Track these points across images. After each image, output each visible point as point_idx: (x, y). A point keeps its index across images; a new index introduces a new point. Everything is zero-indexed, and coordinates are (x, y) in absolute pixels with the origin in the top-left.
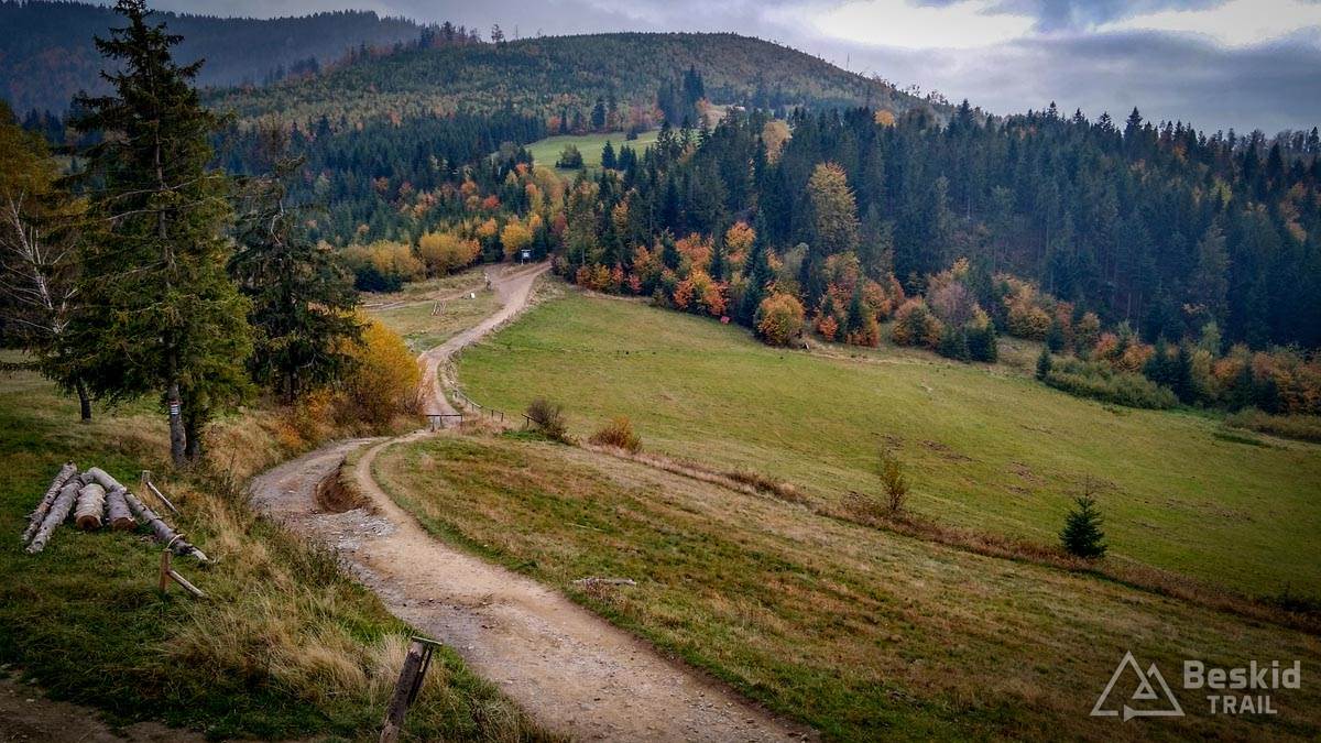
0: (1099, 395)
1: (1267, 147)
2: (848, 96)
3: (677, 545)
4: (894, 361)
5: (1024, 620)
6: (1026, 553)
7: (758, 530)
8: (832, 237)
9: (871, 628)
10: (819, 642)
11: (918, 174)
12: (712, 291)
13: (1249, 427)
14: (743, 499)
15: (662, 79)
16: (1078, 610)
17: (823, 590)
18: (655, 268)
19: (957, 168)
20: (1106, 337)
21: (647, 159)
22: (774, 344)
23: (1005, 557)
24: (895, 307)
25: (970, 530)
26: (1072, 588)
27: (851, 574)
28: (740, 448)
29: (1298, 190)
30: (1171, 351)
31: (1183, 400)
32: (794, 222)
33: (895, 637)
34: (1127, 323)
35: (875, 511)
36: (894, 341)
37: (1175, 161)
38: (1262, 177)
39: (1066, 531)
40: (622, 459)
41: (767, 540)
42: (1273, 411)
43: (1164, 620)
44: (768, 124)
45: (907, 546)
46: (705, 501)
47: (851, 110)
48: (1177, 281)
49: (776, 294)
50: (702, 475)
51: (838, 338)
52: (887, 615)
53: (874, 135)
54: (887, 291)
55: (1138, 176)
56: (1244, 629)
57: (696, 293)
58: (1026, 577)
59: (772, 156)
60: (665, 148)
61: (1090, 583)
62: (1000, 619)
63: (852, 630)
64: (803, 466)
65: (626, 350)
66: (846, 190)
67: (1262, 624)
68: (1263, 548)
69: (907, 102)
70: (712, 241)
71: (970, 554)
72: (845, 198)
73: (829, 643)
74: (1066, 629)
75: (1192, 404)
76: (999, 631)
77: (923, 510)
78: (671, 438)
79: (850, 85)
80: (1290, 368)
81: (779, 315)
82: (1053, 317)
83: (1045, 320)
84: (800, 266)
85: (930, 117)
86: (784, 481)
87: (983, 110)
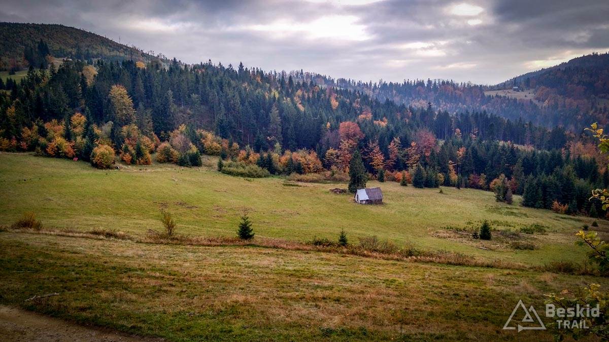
0: (242, 175)
1: (288, 76)
2: (122, 55)
3: (73, 271)
4: (159, 170)
5: (231, 270)
6: (226, 242)
7: (110, 255)
8: (124, 118)
9: (173, 288)
10: (153, 300)
11: (159, 89)
12: (66, 146)
13: (294, 180)
14: (100, 243)
15: (25, 45)
16: (248, 261)
17: (149, 277)
18: (35, 138)
19: (175, 87)
20: (242, 152)
21: (22, 84)
22: (102, 168)
23: (218, 246)
24: (156, 147)
25: (203, 237)
26: (245, 253)
27: (158, 267)
28: (92, 219)
29: (299, 92)
30: (265, 155)
31: (271, 173)
32: (104, 112)
33: (184, 290)
34: (249, 146)
35: (162, 237)
36: (158, 161)
37: (258, 82)
38: (287, 88)
39: (239, 231)
40: (33, 234)
41: (116, 259)
42: (301, 173)
43: (278, 258)
44: (85, 67)
45: (178, 249)
46: (81, 247)
47: (125, 61)
48: (264, 128)
49: (100, 145)
50: (77, 235)
51: (133, 162)
52: (178, 281)
53: (137, 72)
54: (152, 140)
55: (245, 89)
56: (304, 255)
57: (59, 148)
58: (227, 252)
59: (90, 82)
60: (32, 79)
61: (251, 249)
62: (222, 272)
63: (166, 291)
64: (125, 222)
65: (24, 179)
66: (127, 97)
67: (309, 252)
68: (304, 223)
69: (149, 57)
70: (64, 123)
71: (204, 247)
72: (128, 100)
73: (157, 299)
74: (246, 269)
75: (274, 174)
76: (223, 277)
77: (182, 232)
78: (55, 219)
79: (122, 49)
80: (304, 157)
81: (103, 155)
82: (221, 146)
83: (219, 147)
84: (110, 131)
85: (161, 65)
86: (119, 231)
87: (182, 62)
